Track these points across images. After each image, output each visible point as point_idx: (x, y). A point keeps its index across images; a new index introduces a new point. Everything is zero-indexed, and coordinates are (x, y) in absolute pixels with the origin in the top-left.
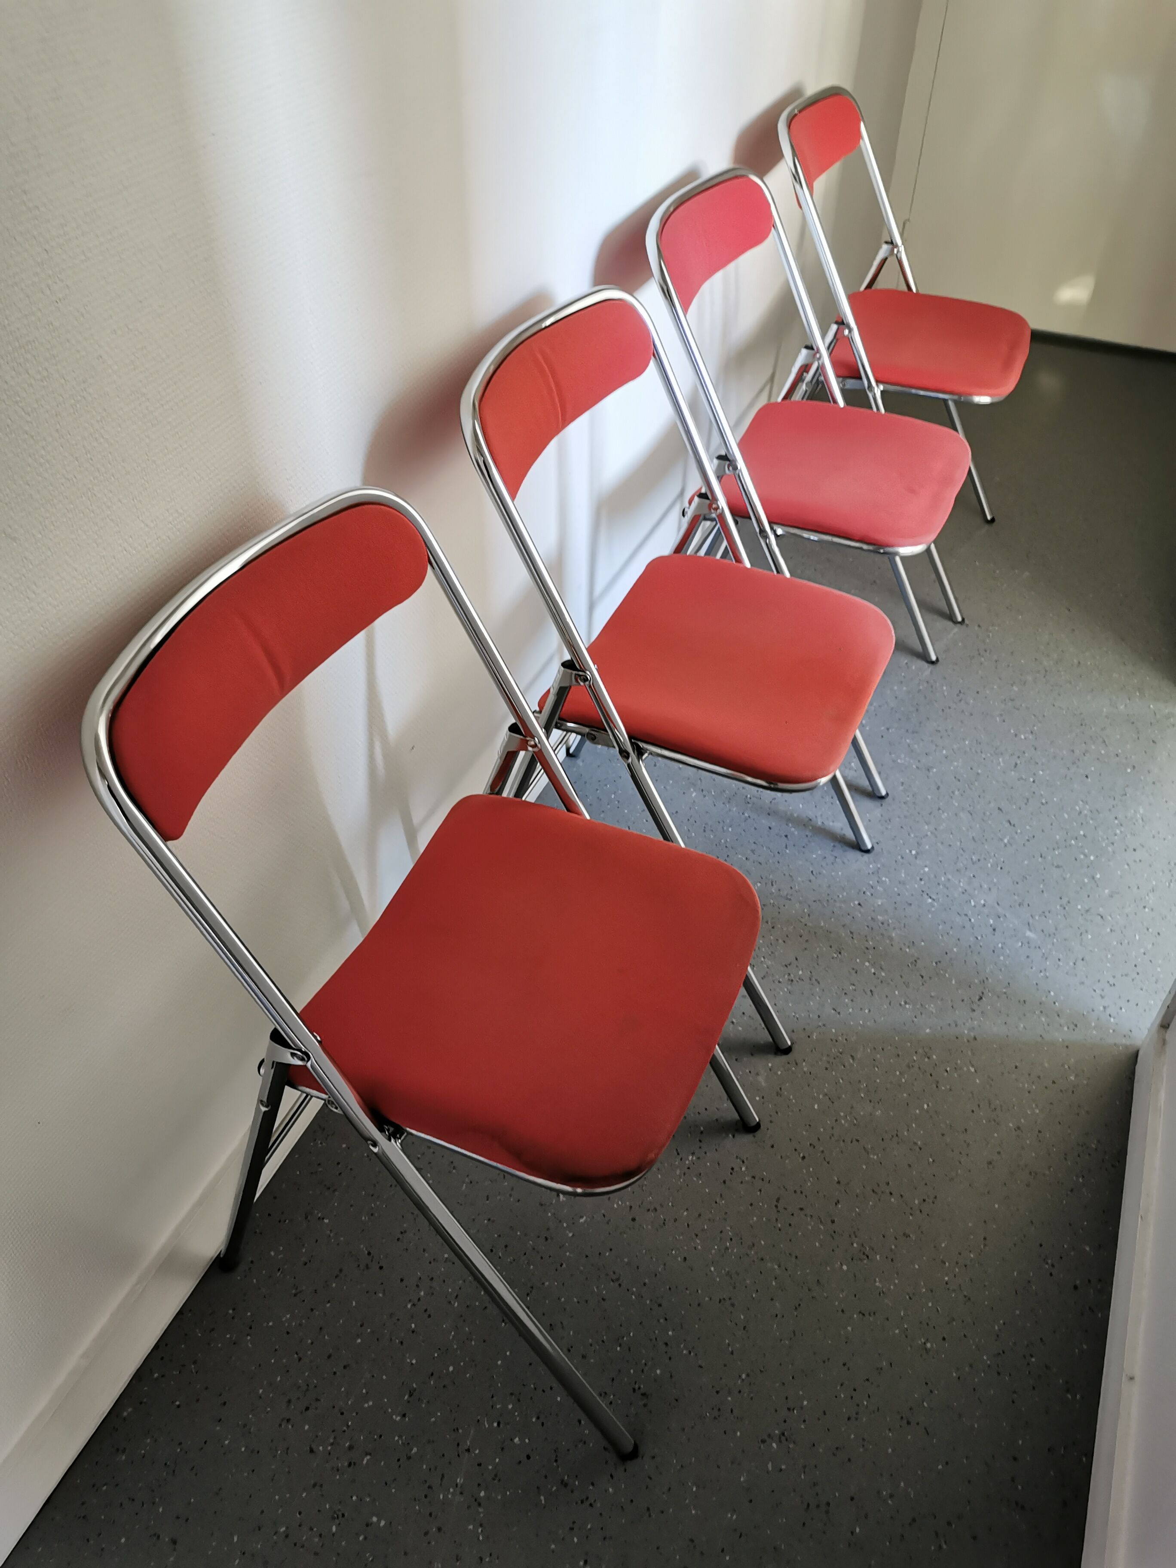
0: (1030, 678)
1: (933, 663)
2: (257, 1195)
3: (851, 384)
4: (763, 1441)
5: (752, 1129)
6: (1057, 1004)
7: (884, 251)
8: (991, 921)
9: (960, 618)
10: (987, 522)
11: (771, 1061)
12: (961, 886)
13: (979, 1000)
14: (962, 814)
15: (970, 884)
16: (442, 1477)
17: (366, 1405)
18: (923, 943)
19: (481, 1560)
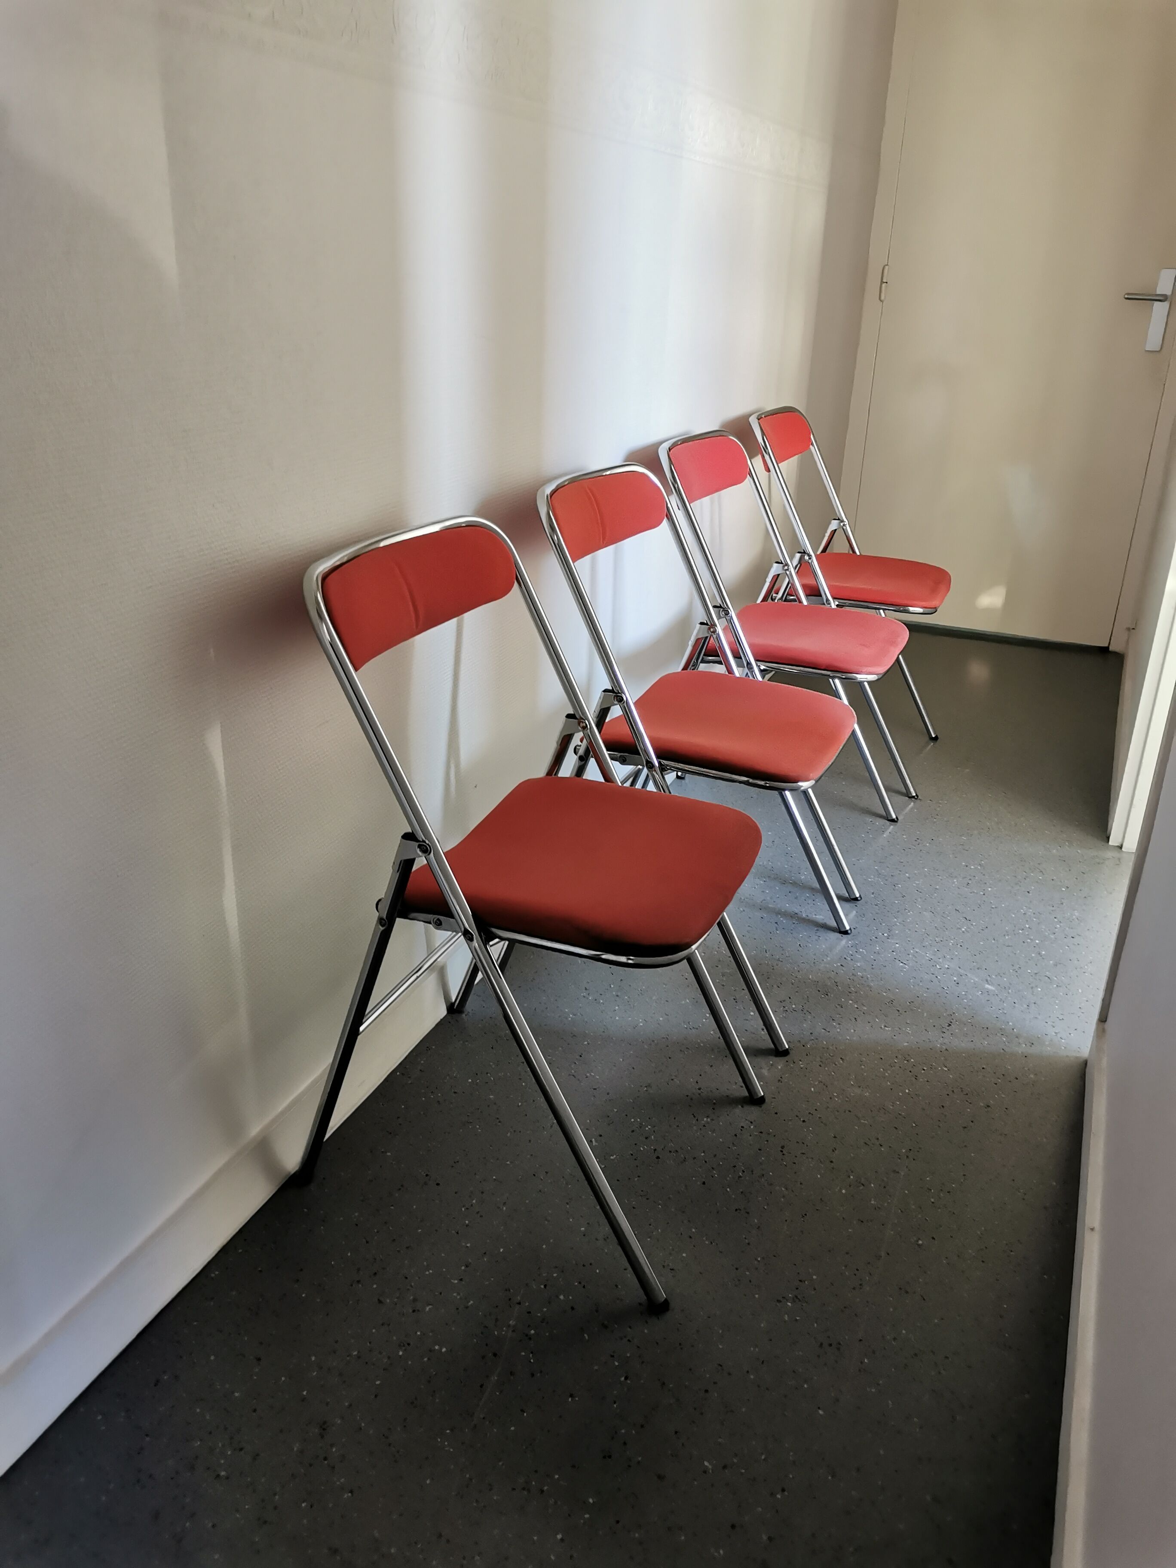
0: (976, 832)
1: (893, 821)
2: (327, 1137)
3: (811, 582)
4: (779, 1301)
5: (759, 1101)
6: (1015, 1030)
7: (834, 525)
8: (955, 978)
9: (914, 795)
10: (932, 739)
11: (772, 1060)
12: (927, 957)
13: (948, 1026)
14: (925, 913)
15: (935, 955)
16: (497, 1320)
17: (427, 1273)
18: (897, 990)
19: (533, 1375)
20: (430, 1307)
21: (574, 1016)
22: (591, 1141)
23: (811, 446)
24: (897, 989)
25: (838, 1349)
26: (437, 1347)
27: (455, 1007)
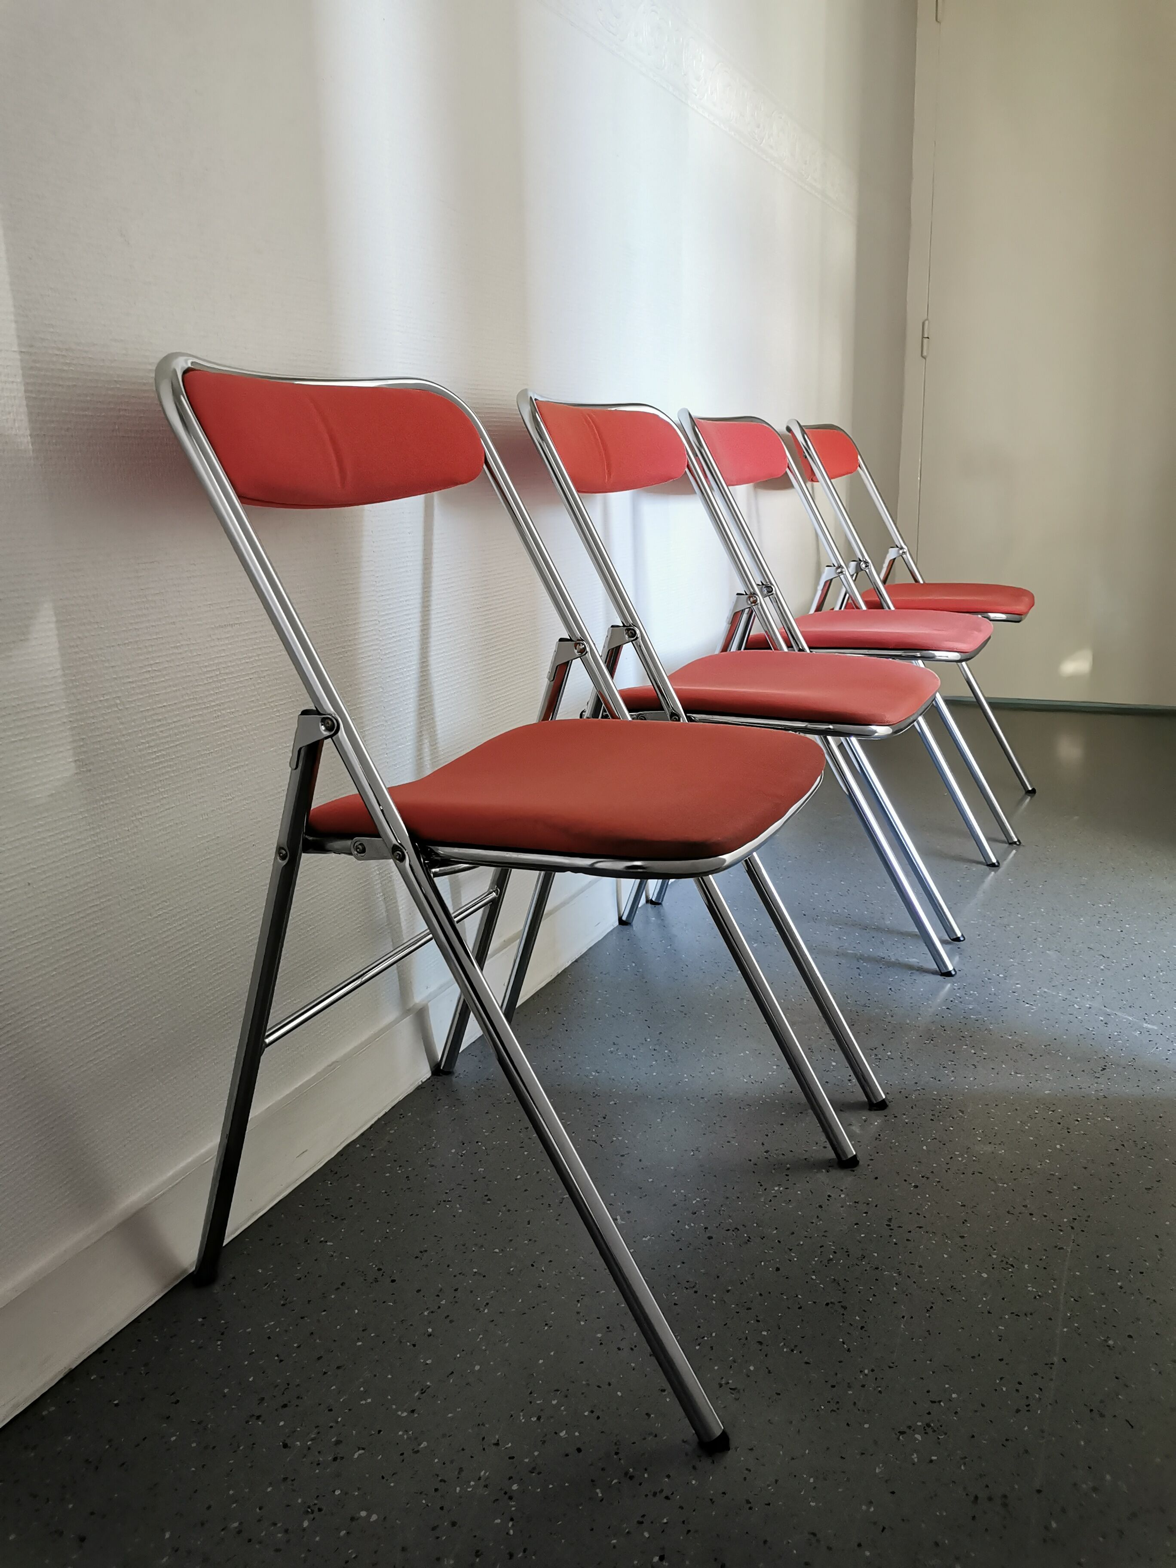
0: (1098, 873)
1: (995, 865)
5: (850, 1164)
7: (892, 553)
8: (1102, 1018)
9: (1016, 840)
10: (1029, 792)
11: (865, 1115)
12: (1060, 996)
13: (1102, 1070)
14: (1048, 952)
15: (1070, 994)
16: (461, 1470)
17: (363, 1402)
18: (1027, 1033)
19: (511, 1556)
20: (361, 1452)
21: (597, 1074)
22: (616, 1219)
23: (859, 468)
24: (1026, 1031)
25: (1005, 1505)
26: (363, 1514)
27: (442, 1068)
